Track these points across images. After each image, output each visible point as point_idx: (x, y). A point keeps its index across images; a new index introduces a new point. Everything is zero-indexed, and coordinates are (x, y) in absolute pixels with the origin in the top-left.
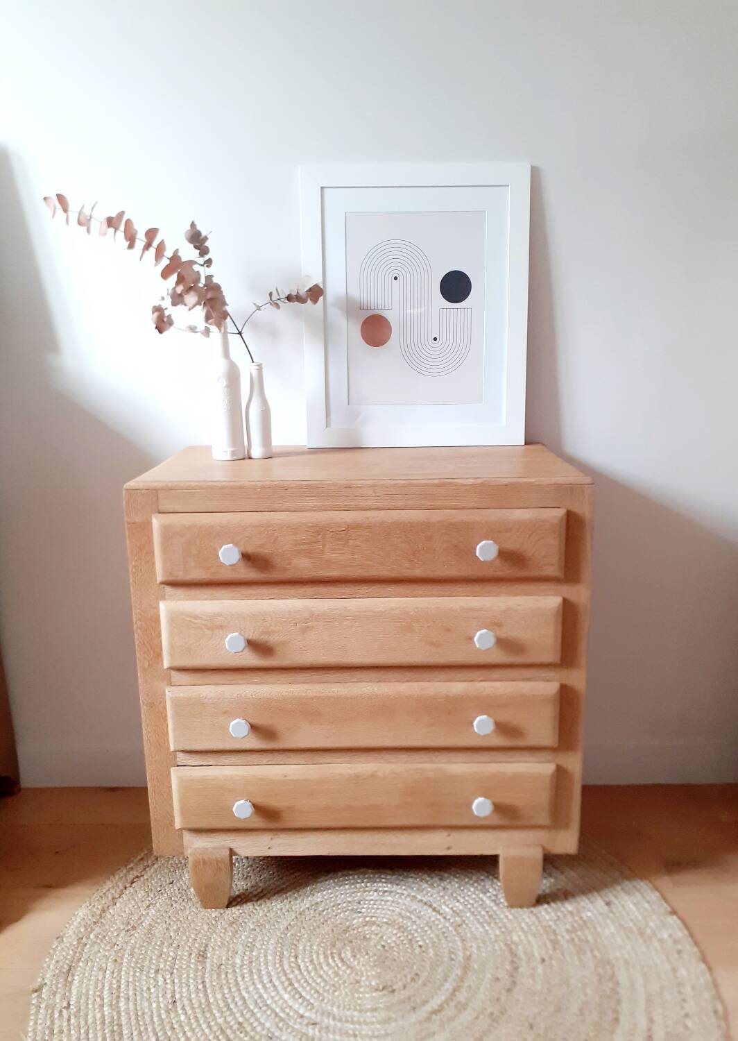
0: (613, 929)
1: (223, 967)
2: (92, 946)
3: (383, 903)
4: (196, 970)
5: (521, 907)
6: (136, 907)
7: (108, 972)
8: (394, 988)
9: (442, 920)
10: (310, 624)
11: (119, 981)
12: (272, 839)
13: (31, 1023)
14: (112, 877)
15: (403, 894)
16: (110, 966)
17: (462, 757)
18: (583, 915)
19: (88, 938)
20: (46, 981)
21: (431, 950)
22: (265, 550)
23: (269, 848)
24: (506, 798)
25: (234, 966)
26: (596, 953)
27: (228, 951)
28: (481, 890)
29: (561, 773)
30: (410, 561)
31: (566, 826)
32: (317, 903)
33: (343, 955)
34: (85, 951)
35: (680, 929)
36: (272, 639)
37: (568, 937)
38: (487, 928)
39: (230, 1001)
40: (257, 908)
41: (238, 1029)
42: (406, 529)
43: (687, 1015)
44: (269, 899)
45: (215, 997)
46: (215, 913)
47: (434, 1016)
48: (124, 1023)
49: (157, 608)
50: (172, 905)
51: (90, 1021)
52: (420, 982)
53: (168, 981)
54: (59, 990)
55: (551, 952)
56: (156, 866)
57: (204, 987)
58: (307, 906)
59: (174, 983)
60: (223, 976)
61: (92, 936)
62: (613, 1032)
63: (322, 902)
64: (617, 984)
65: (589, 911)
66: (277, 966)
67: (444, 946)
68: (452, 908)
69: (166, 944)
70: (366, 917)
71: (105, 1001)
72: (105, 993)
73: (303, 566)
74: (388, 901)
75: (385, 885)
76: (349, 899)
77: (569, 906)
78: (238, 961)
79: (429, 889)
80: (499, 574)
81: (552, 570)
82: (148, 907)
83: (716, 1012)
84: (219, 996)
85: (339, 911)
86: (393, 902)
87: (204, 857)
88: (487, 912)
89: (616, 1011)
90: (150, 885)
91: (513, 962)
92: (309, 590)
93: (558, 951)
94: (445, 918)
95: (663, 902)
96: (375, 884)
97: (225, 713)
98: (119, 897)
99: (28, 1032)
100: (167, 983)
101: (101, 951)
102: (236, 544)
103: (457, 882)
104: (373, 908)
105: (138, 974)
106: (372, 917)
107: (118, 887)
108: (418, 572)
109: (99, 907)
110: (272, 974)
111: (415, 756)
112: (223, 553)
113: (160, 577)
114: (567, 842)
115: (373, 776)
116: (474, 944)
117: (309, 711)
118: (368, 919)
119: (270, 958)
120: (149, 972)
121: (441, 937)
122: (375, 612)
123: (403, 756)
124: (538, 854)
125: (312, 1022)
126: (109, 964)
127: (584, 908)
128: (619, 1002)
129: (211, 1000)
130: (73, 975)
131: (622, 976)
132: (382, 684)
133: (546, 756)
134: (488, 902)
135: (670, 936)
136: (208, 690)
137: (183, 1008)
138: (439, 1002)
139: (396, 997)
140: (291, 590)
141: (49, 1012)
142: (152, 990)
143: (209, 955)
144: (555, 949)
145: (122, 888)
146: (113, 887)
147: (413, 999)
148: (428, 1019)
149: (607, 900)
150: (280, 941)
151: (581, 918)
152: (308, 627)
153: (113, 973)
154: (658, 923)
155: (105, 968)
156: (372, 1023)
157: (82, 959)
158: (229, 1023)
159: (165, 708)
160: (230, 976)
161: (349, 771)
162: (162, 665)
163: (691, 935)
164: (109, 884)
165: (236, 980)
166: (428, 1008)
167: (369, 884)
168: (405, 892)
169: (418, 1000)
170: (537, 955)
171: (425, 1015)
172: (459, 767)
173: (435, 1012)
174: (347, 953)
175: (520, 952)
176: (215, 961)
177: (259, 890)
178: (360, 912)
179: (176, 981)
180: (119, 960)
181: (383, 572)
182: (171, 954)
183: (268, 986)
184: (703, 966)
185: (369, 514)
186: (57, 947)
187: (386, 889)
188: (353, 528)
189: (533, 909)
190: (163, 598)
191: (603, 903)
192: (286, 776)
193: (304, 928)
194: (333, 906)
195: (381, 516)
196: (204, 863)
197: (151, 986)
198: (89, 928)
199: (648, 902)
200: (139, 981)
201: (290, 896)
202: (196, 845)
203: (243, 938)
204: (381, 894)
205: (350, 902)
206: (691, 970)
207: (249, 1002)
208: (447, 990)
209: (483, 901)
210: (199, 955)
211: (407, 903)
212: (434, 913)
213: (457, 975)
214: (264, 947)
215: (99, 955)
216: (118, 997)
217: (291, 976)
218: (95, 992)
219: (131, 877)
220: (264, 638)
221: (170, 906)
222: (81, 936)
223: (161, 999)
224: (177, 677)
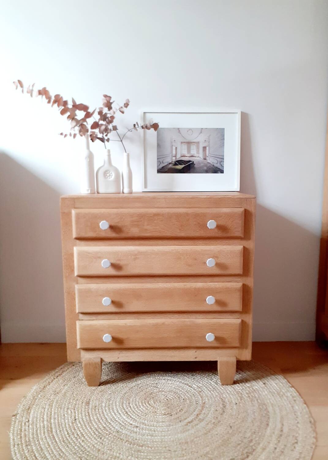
0: (266, 393)
1: (97, 407)
2: (39, 399)
3: (167, 384)
4: (85, 408)
5: (227, 385)
6: (59, 386)
8: (172, 414)
9: (193, 390)
10: (138, 257)
11: (51, 412)
12: (119, 354)
13: (12, 428)
14: (48, 375)
15: (176, 381)
16: (47, 407)
17: (201, 316)
18: (254, 388)
19: (38, 396)
20: (19, 412)
21: (188, 401)
22: (119, 225)
23: (118, 358)
24: (220, 334)
25: (102, 407)
26: (259, 401)
27: (99, 401)
28: (210, 379)
29: (243, 323)
30: (180, 230)
31: (246, 348)
32: (138, 384)
33: (150, 403)
34: (36, 401)
35: (295, 393)
36: (121, 263)
37: (247, 395)
38: (212, 393)
39: (100, 419)
40: (112, 386)
41: (104, 429)
42: (178, 216)
43: (298, 423)
44: (117, 383)
45: (94, 418)
46: (94, 388)
47: (189, 424)
48: (53, 427)
49: (73, 250)
50: (75, 385)
51: (38, 426)
52: (183, 412)
53: (73, 412)
54: (25, 416)
55: (239, 401)
56: (68, 371)
57: (89, 414)
58: (134, 385)
59: (75, 413)
60: (97, 410)
61: (39, 396)
62: (266, 429)
63: (140, 384)
64: (268, 412)
65: (256, 386)
66: (121, 406)
67: (193, 399)
68: (197, 386)
69: (72, 399)
70: (159, 389)
71: (45, 419)
72: (45, 416)
73: (135, 231)
74: (169, 383)
75: (168, 377)
76: (152, 383)
77: (248, 385)
78: (104, 405)
79: (187, 379)
80: (217, 235)
81: (239, 233)
82: (64, 386)
83: (311, 422)
84: (95, 418)
85: (148, 387)
86: (172, 383)
87: (90, 362)
88: (213, 387)
89: (267, 421)
90: (65, 378)
91: (223, 404)
92: (137, 242)
93: (242, 400)
94: (194, 389)
95: (288, 383)
96: (164, 377)
97: (100, 295)
98: (52, 382)
99: (10, 430)
101: (43, 401)
102: (107, 221)
103: (199, 376)
104: (163, 386)
105: (59, 410)
106: (162, 389)
107: (51, 378)
108: (183, 234)
109: (43, 385)
110: (119, 409)
111: (181, 315)
112: (101, 225)
113: (74, 235)
114: (246, 355)
115: (163, 324)
116: (206, 398)
117: (137, 295)
118: (160, 390)
119: (117, 404)
120: (64, 409)
121: (192, 396)
122: (164, 252)
123: (176, 316)
124: (234, 360)
125: (136, 426)
126: (47, 406)
127: (254, 385)
128: (269, 418)
129: (92, 419)
130: (31, 410)
131: (270, 409)
132: (168, 284)
133: (237, 315)
134: (213, 383)
135: (291, 395)
136: (94, 286)
137: (79, 422)
138: (191, 419)
139: (173, 417)
140: (130, 242)
141: (20, 423)
142: (66, 415)
143: (91, 403)
144: (241, 400)
145: (53, 379)
146: (49, 379)
147: (180, 418)
148: (187, 425)
149: (264, 382)
150: (122, 398)
151: (253, 389)
152: (137, 258)
153: (48, 409)
154: (286, 390)
155: (45, 408)
156: (162, 426)
157: (35, 404)
158: (99, 427)
159: (75, 294)
160: (100, 410)
161: (153, 322)
162: (74, 275)
163: (300, 395)
164: (47, 377)
165: (103, 412)
166: (186, 421)
167: (161, 377)
168: (177, 380)
169: (182, 418)
170: (233, 402)
171: (185, 423)
172: (200, 320)
173: (190, 422)
174: (151, 401)
175: (227, 400)
176: (93, 405)
177: (113, 380)
178: (157, 387)
179: (76, 412)
180: (51, 405)
181: (169, 234)
182: (74, 402)
183: (116, 414)
184: (305, 405)
185: (163, 209)
186: (24, 400)
187: (168, 379)
188: (156, 215)
189: (232, 386)
190: (76, 245)
191: (262, 383)
192: (126, 324)
193: (132, 393)
194: (146, 385)
195: (167, 210)
196: (90, 364)
197: (65, 414)
198: (38, 393)
199: (282, 383)
200: (60, 412)
201: (127, 382)
202: (86, 357)
203: (106, 397)
204: (166, 380)
205: (153, 384)
206: (300, 406)
207: (108, 419)
208: (195, 415)
209: (210, 383)
210: (86, 403)
211: (178, 384)
212: (189, 388)
213: (199, 409)
214: (115, 400)
215: (42, 403)
216: (51, 418)
217: (127, 410)
218: (40, 416)
219: (57, 375)
220: (118, 262)
222: (34, 396)
223: (70, 419)
224: (80, 280)
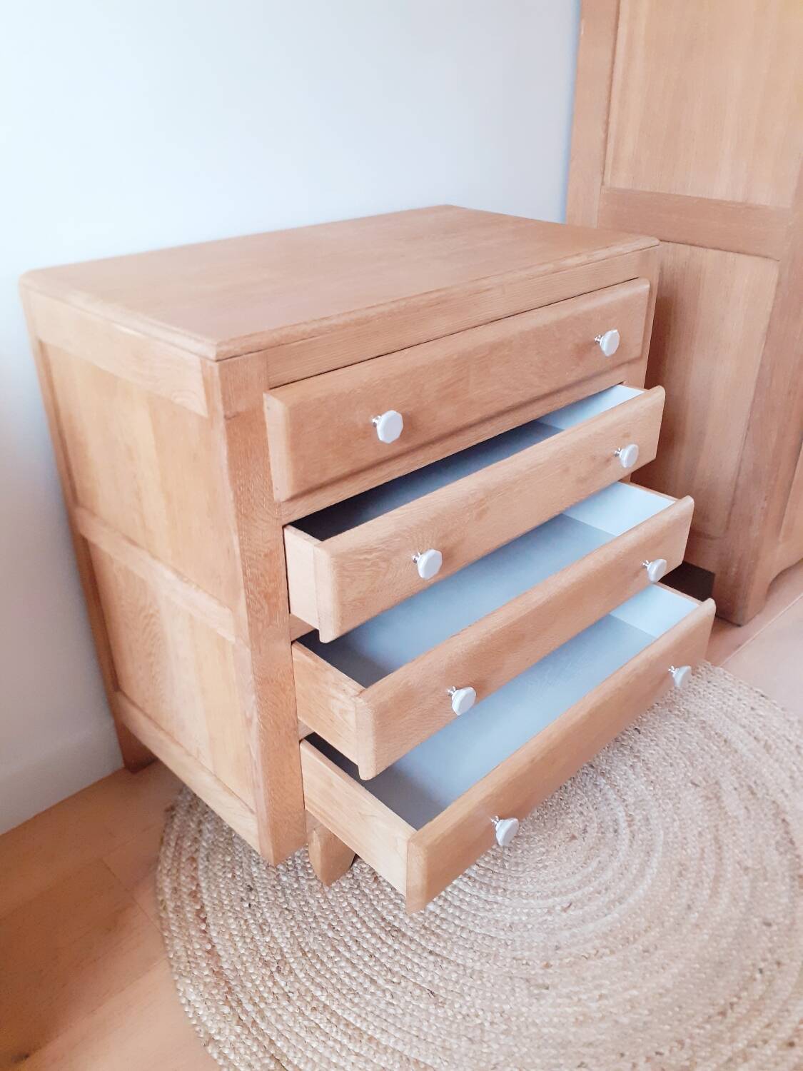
1: (427, 924)
2: (263, 1016)
4: (408, 948)
6: (248, 940)
7: (321, 1025)
11: (348, 1024)
16: (316, 1018)
19: (246, 1013)
25: (437, 916)
34: (264, 1028)
45: (460, 955)
53: (397, 980)
56: (203, 885)
59: (404, 977)
60: (440, 932)
61: (248, 1008)
62: (736, 751)
69: (341, 949)
72: (351, 1046)
73: (447, 417)
82: (262, 930)
89: (719, 735)
90: (229, 908)
98: (213, 946)
100: (399, 984)
101: (281, 1012)
105: (356, 1000)
107: (194, 937)
109: (206, 973)
112: (382, 427)
113: (285, 494)
120: (365, 988)
126: (312, 1018)
128: (712, 727)
130: (289, 1062)
138: (623, 813)
143: (398, 925)
145: (199, 935)
146: (189, 942)
147: (605, 825)
148: (634, 832)
152: (484, 510)
153: (329, 1022)
155: (314, 1024)
157: (274, 1038)
160: (445, 927)
164: (176, 943)
165: (456, 926)
169: (610, 823)
176: (411, 925)
179: (403, 973)
180: (316, 1005)
182: (360, 953)
183: (488, 907)
186: (220, 1053)
198: (231, 1003)
200: (368, 1003)
210: (388, 933)
215: (285, 1018)
216: (371, 1038)
219: (191, 916)
221: (287, 912)
